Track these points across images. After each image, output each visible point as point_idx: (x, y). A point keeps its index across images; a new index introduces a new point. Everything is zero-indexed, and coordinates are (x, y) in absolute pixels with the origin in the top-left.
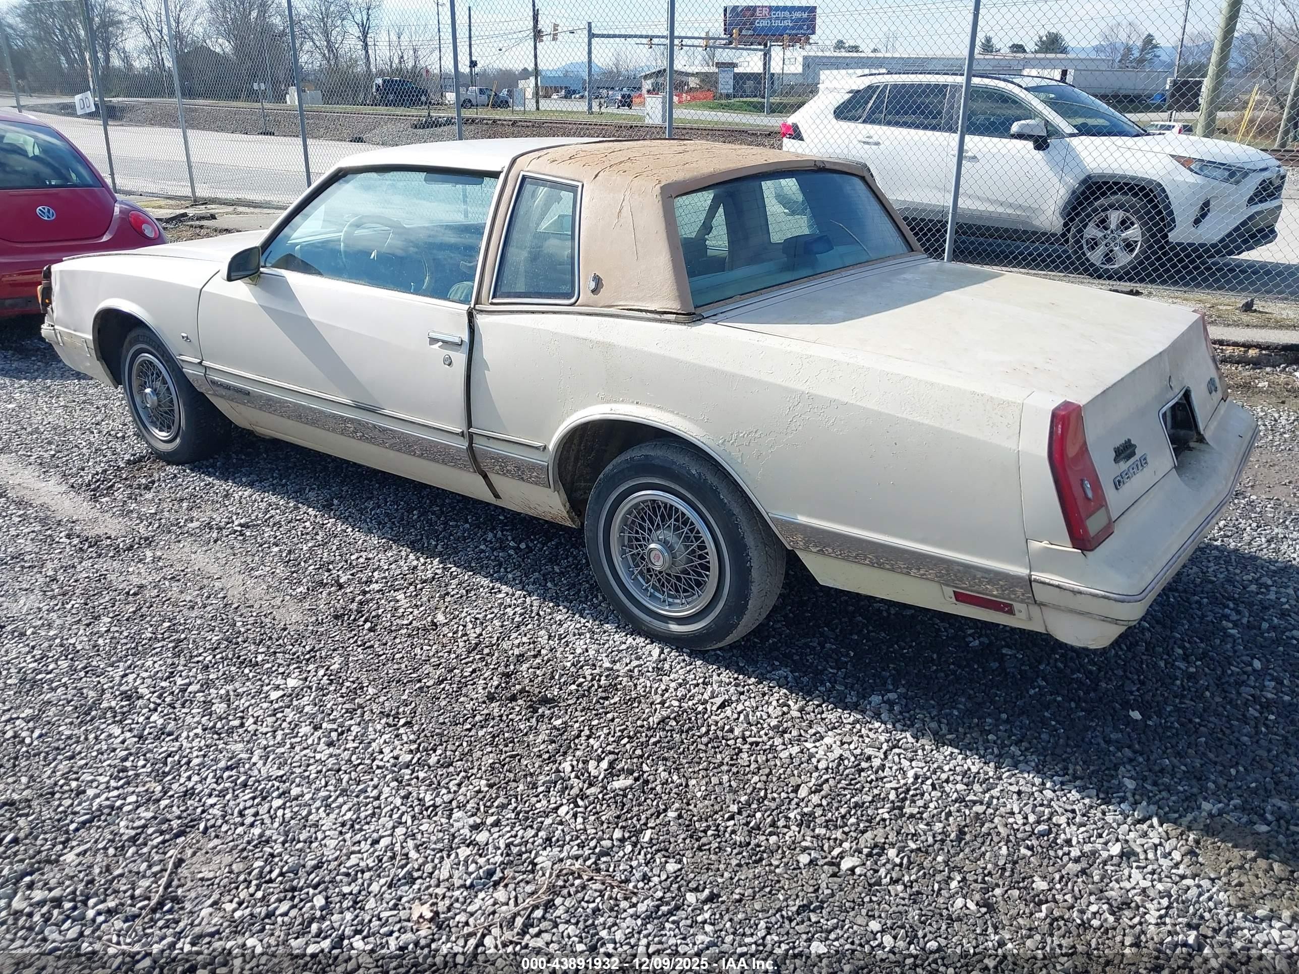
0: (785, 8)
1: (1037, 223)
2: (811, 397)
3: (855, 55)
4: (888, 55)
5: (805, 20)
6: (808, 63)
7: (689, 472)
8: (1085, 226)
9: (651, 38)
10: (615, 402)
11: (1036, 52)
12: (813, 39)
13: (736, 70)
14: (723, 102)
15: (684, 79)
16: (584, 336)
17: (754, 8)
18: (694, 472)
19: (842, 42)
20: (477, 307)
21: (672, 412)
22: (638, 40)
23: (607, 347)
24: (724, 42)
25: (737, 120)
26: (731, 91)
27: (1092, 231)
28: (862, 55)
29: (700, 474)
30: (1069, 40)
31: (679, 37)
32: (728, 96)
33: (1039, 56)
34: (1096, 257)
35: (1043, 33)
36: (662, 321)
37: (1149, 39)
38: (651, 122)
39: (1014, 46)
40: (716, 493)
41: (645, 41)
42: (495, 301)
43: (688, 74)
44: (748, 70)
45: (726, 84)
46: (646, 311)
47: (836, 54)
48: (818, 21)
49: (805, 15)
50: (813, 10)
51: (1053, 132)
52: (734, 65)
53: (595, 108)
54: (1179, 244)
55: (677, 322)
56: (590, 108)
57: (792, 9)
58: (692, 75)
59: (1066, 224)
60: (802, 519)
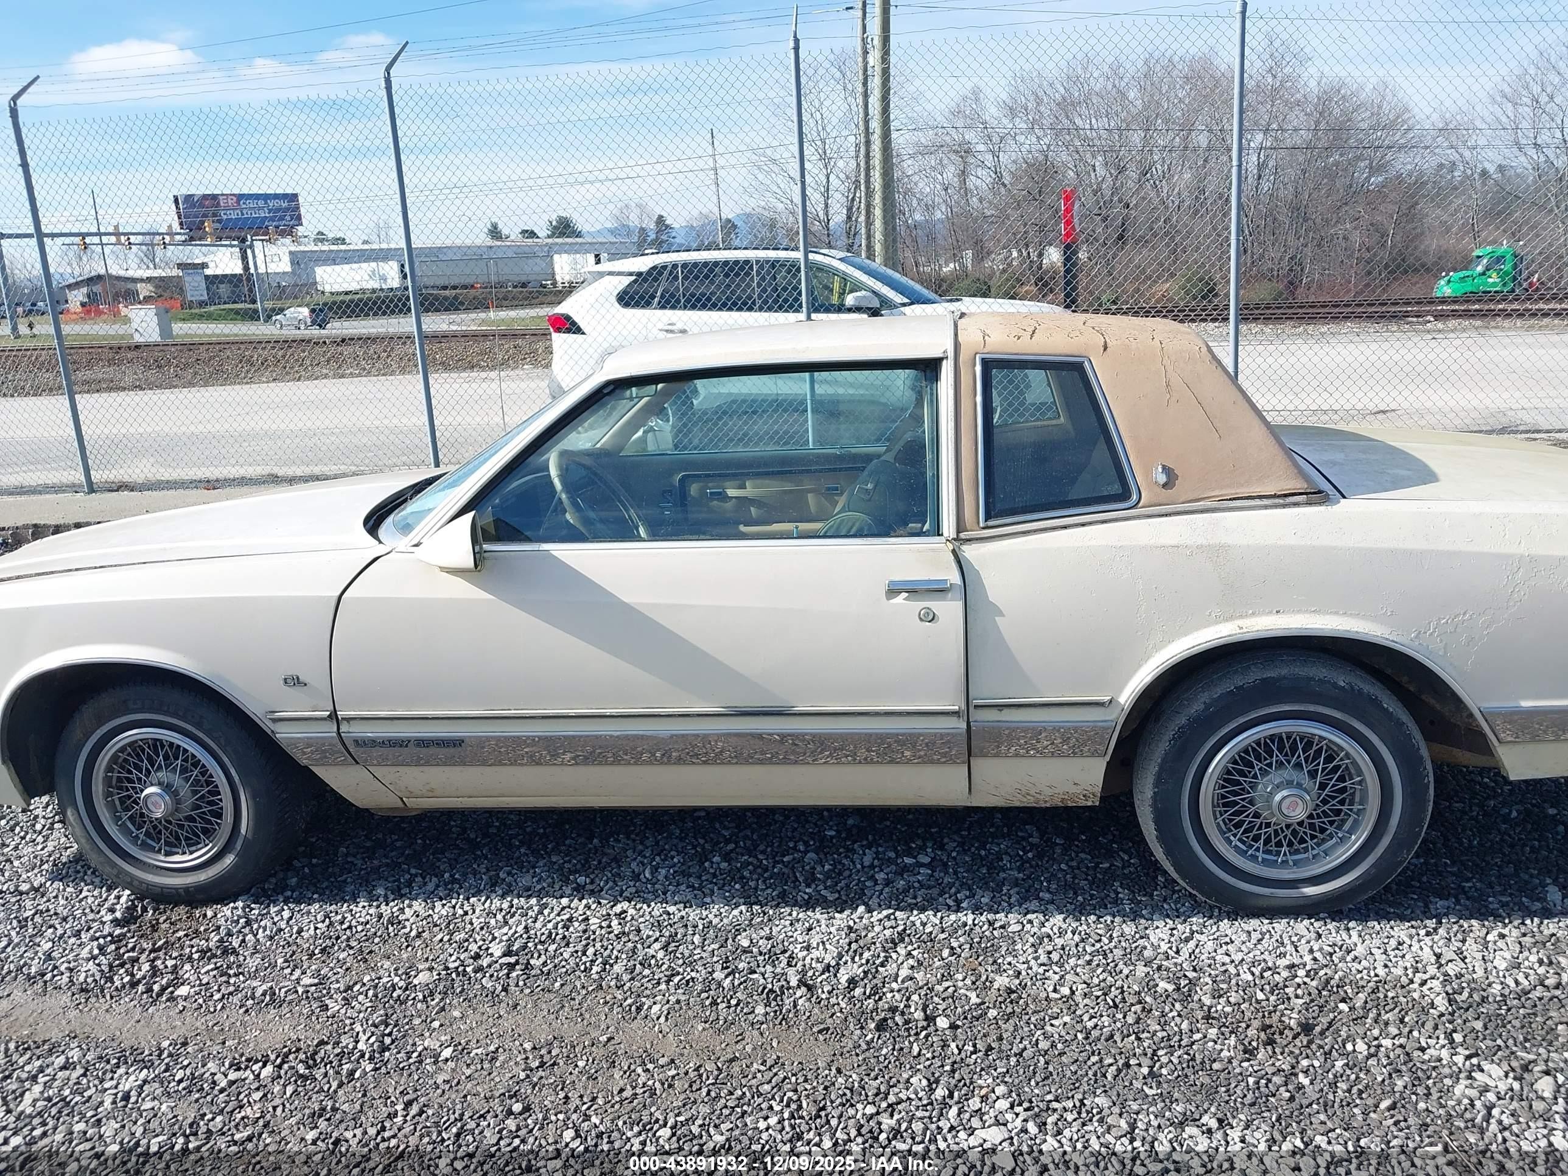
0: (257, 197)
2: (1532, 559)
3: (343, 247)
4: (384, 246)
5: (286, 210)
6: (296, 259)
7: (1335, 685)
9: (84, 236)
10: (1241, 617)
11: (549, 237)
12: (300, 230)
13: (208, 272)
14: (197, 311)
15: (130, 286)
16: (1174, 542)
17: (214, 197)
18: (1342, 684)
19: (320, 233)
20: (962, 535)
21: (1336, 613)
22: (68, 240)
23: (1217, 552)
24: (183, 238)
25: (226, 331)
26: (205, 297)
28: (351, 247)
29: (1349, 684)
30: (581, 223)
31: (124, 234)
32: (202, 304)
33: (550, 241)
35: (554, 217)
36: (1284, 506)
37: (660, 220)
38: (142, 340)
39: (524, 232)
40: (1376, 702)
41: (77, 240)
42: (990, 523)
43: (134, 280)
44: (219, 272)
45: (196, 289)
46: (1260, 497)
47: (316, 248)
48: (303, 211)
49: (285, 205)
50: (294, 197)
52: (204, 266)
53: (23, 330)
55: (1309, 504)
56: (15, 329)
57: (266, 197)
58: (142, 280)
60: (1526, 704)
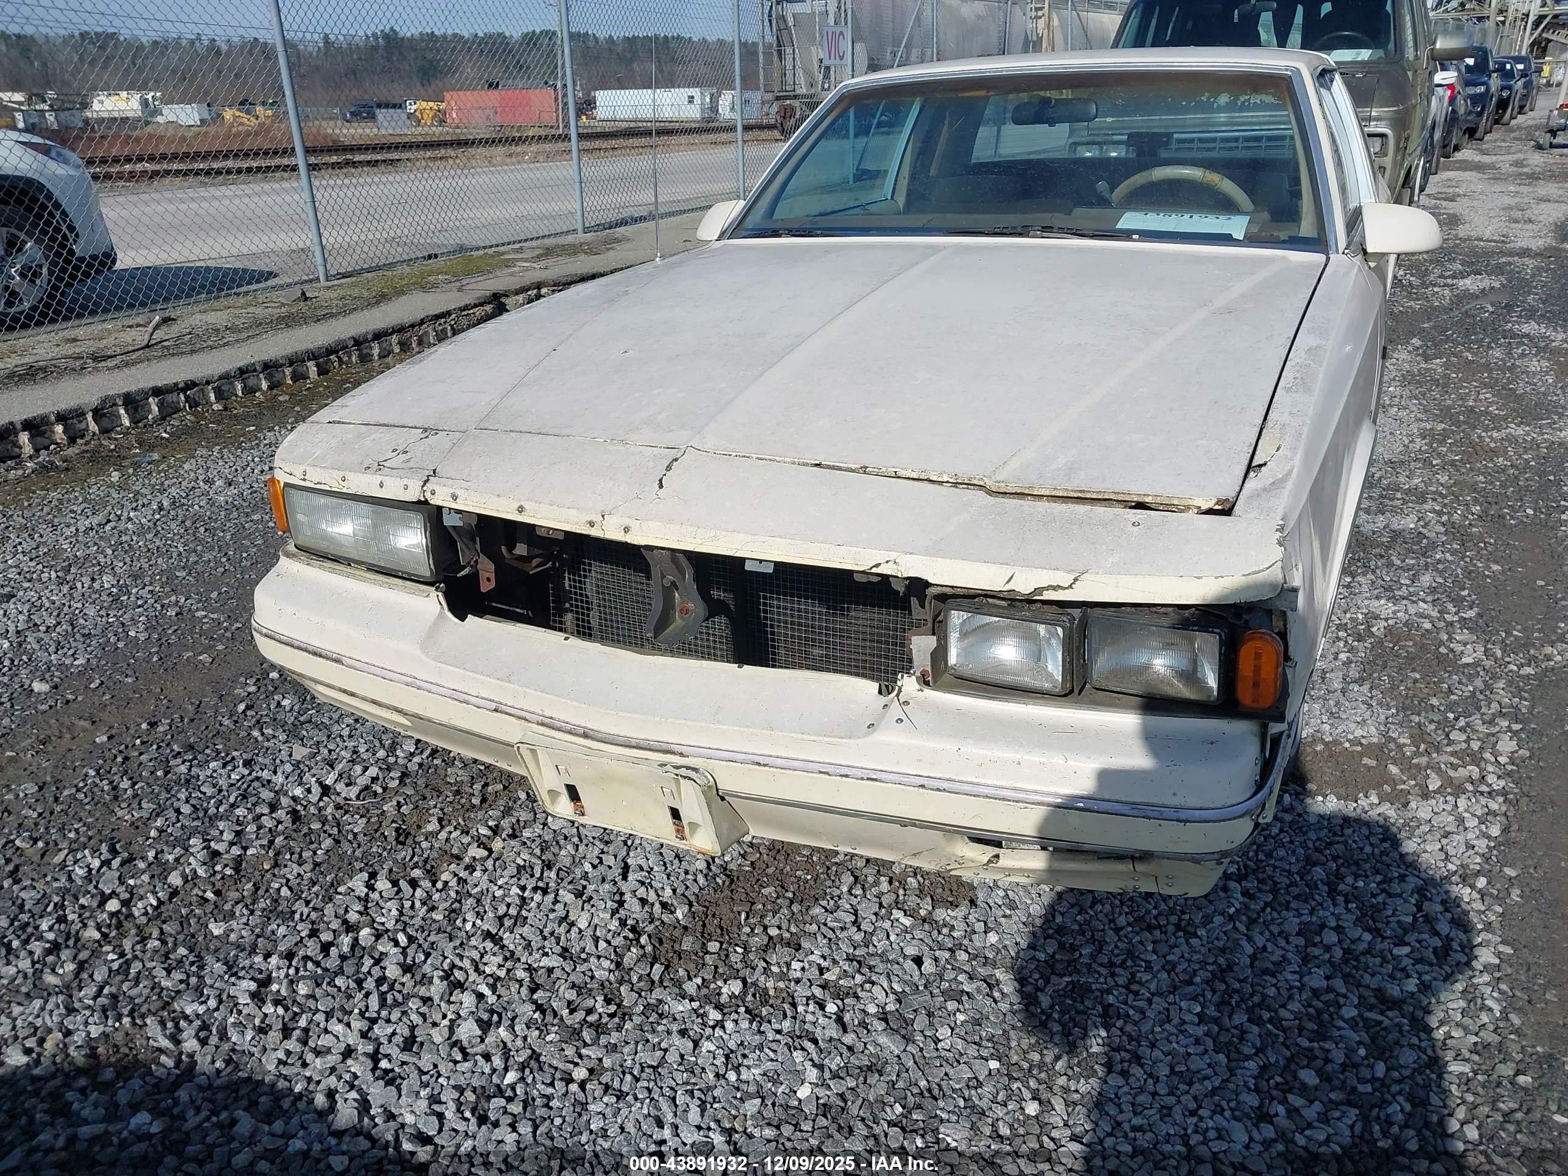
54: (83, 260)
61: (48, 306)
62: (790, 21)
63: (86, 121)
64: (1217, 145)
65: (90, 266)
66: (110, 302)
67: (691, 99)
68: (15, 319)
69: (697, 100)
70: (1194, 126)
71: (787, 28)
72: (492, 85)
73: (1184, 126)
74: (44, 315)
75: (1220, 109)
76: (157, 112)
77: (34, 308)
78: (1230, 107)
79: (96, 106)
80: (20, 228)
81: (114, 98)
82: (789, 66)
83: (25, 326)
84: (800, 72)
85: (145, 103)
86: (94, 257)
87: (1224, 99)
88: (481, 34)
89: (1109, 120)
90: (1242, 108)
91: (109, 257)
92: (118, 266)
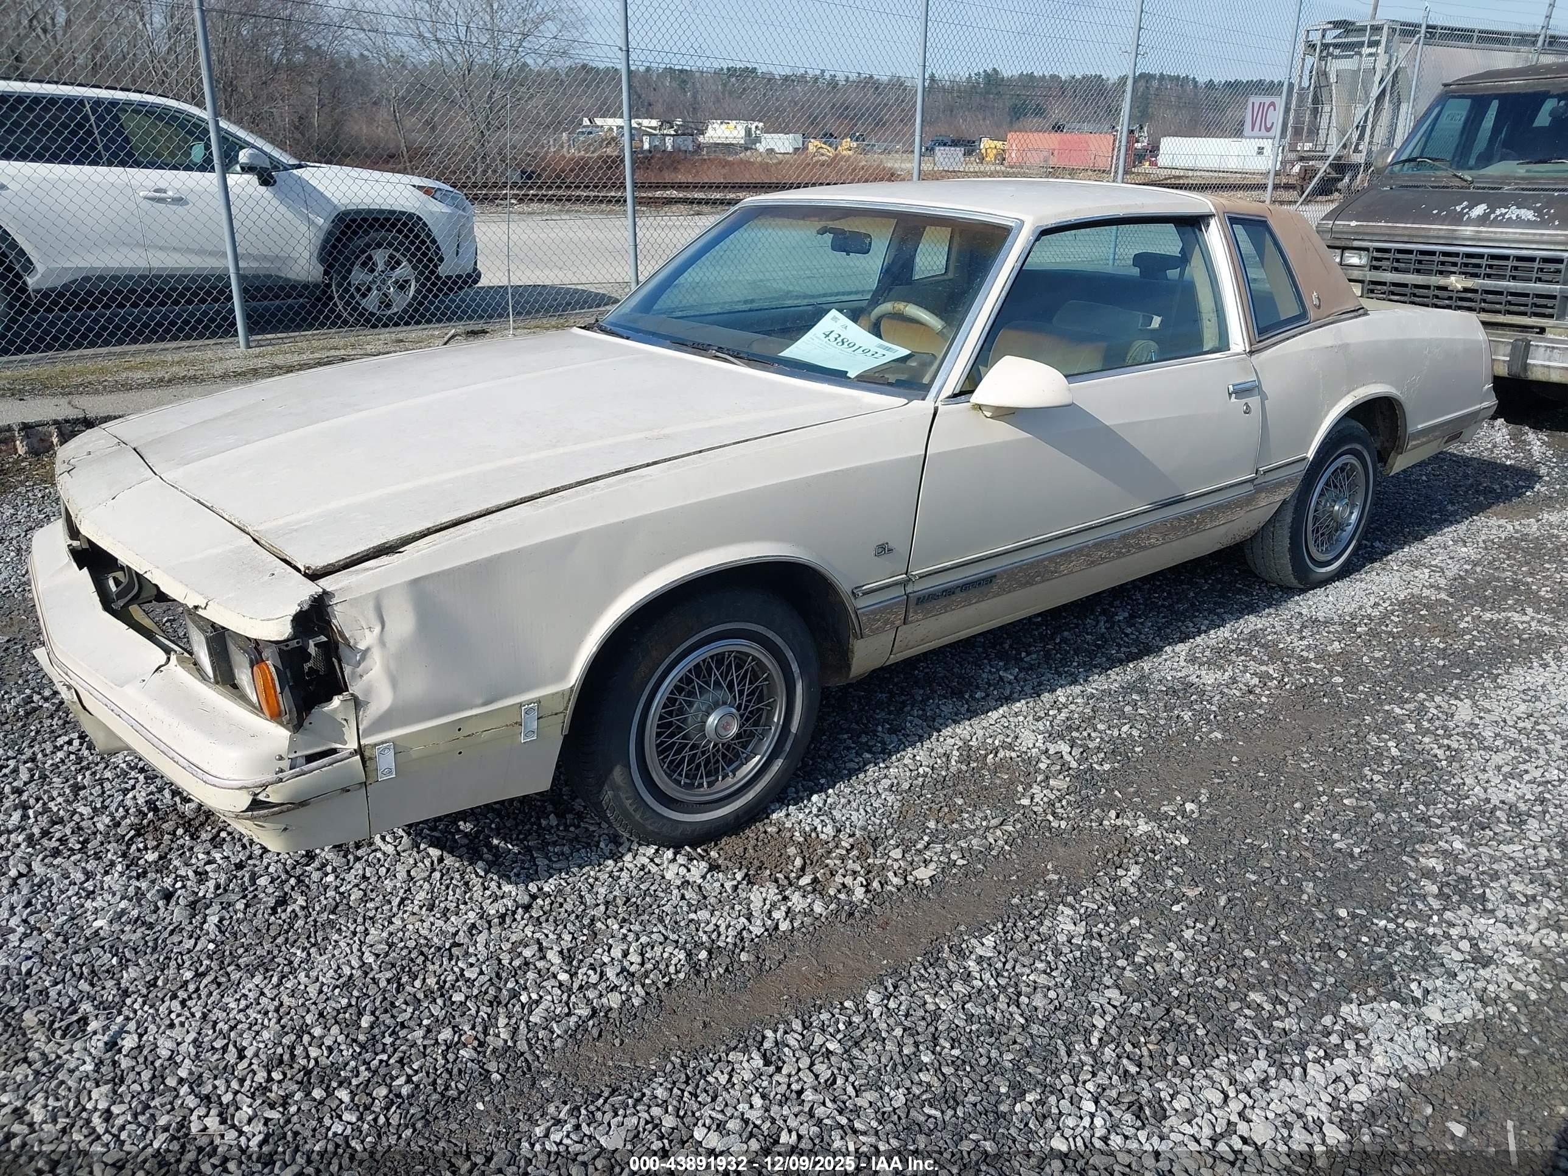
1: (292, 276)
8: (349, 272)
27: (358, 276)
34: (371, 302)
51: (277, 165)
54: (449, 277)
59: (326, 273)
61: (416, 310)
62: (1333, 79)
63: (699, 147)
64: (1458, 260)
65: (455, 283)
66: (475, 311)
67: (1260, 151)
68: (390, 318)
69: (1268, 151)
70: (1438, 237)
71: (1329, 85)
72: (1058, 128)
73: (1428, 237)
74: (412, 317)
75: (1470, 222)
76: (758, 140)
77: (405, 311)
78: (1483, 220)
79: (710, 133)
80: (397, 250)
81: (724, 126)
82: (1324, 124)
83: (396, 325)
84: (1333, 132)
85: (748, 132)
86: (459, 276)
87: (1480, 210)
88: (1078, 76)
89: (1353, 223)
90: (1496, 223)
91: (475, 276)
92: (483, 282)
